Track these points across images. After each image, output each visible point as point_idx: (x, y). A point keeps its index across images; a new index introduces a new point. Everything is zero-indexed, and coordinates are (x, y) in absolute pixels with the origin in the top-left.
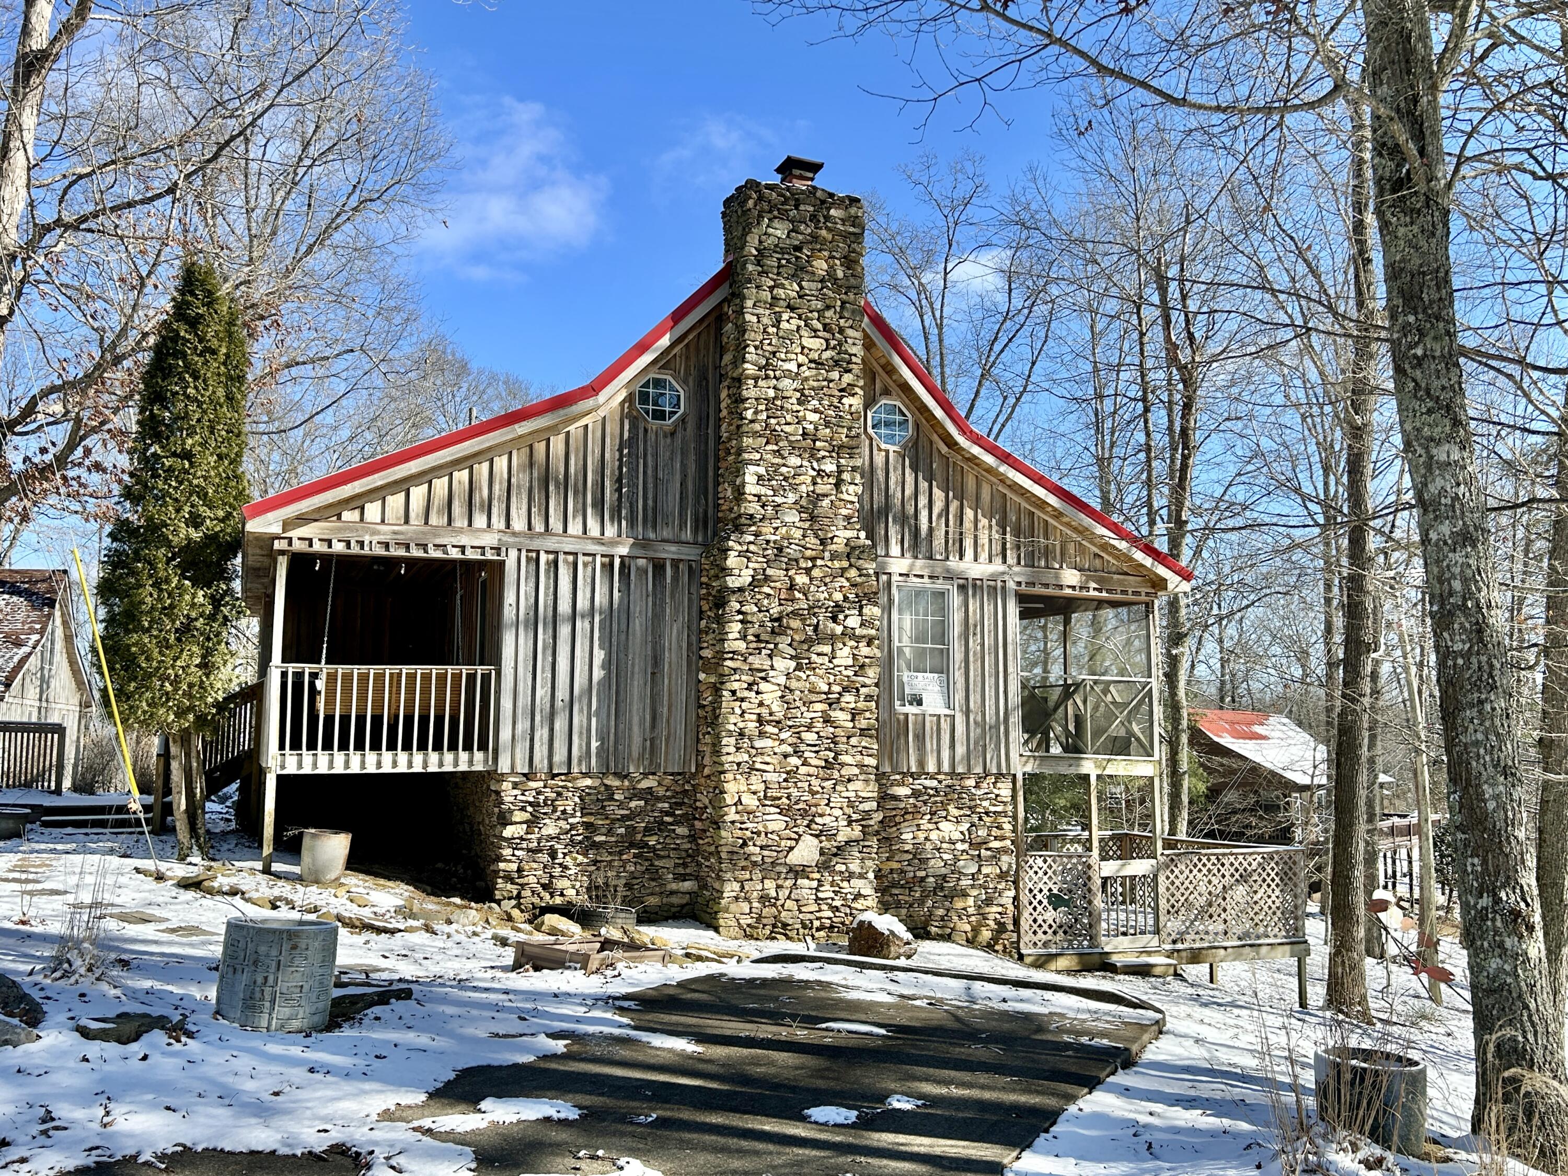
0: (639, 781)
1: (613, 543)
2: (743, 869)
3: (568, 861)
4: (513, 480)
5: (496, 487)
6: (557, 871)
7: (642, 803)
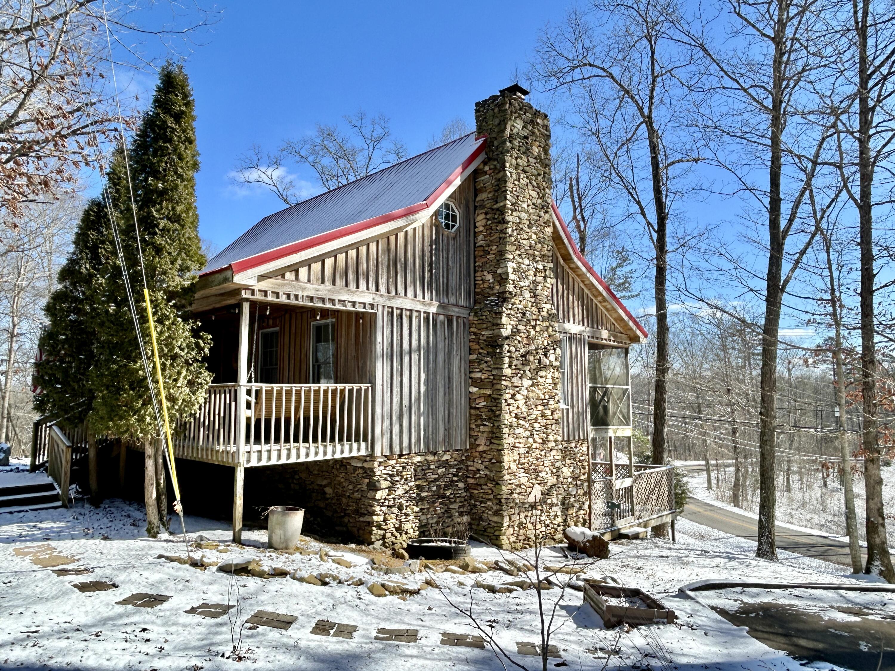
0: (442, 456)
1: (429, 305)
2: (511, 508)
3: (409, 511)
4: (380, 260)
5: (371, 263)
6: (403, 518)
7: (444, 470)
